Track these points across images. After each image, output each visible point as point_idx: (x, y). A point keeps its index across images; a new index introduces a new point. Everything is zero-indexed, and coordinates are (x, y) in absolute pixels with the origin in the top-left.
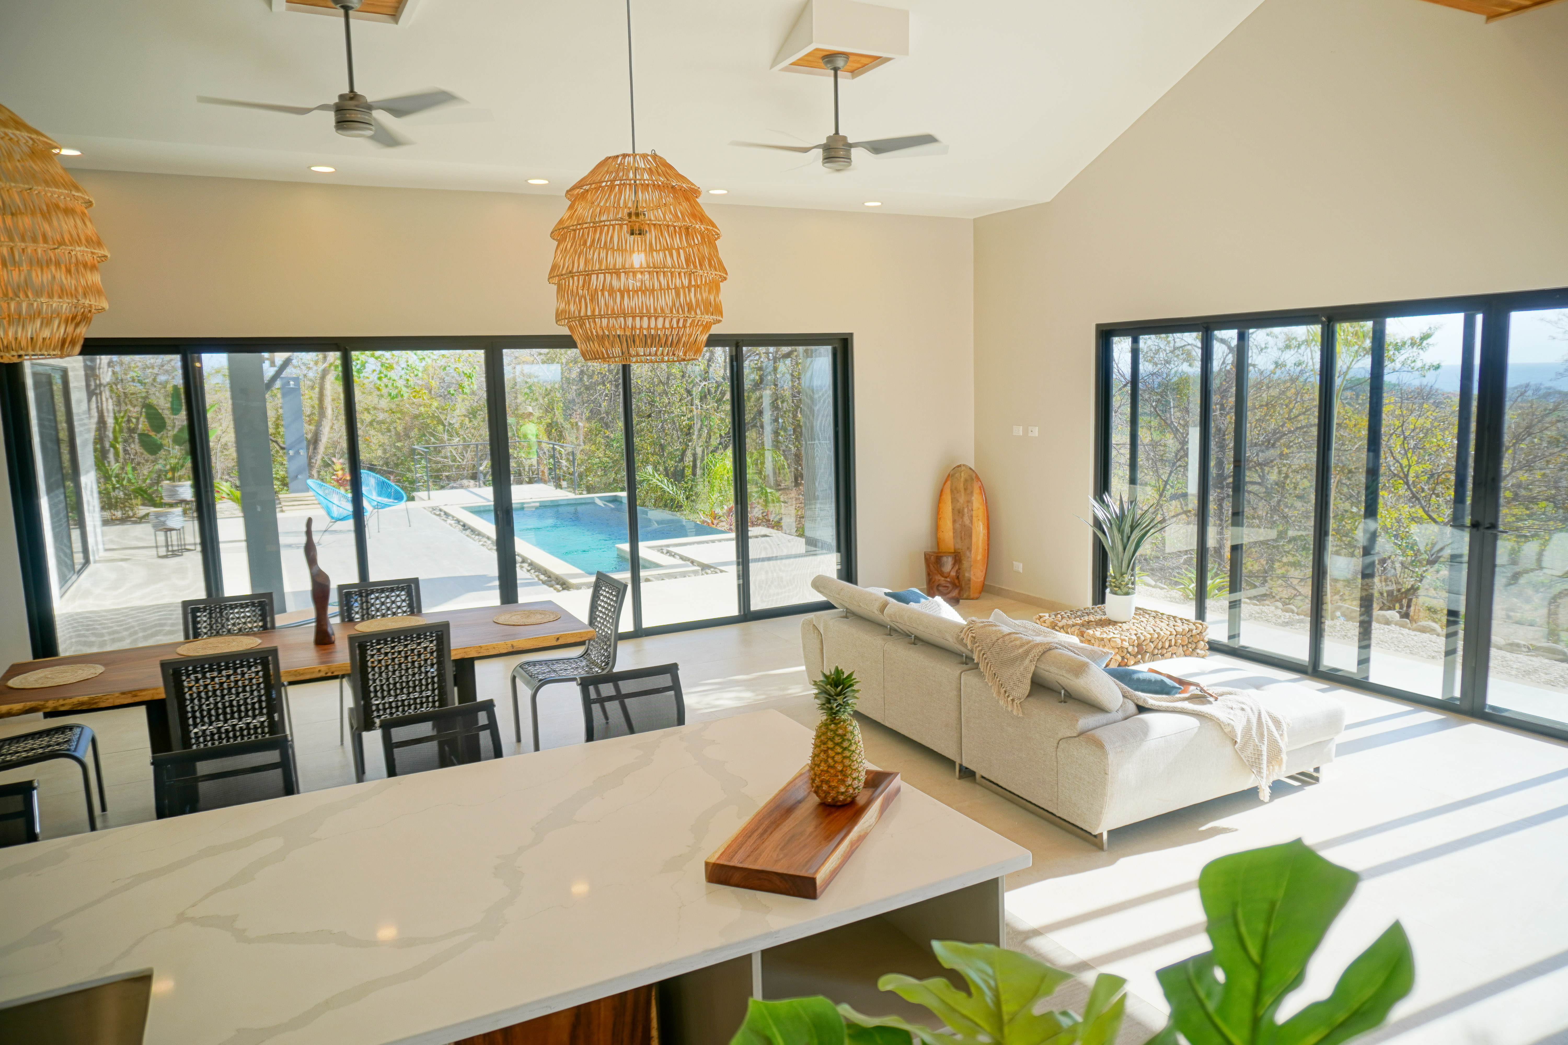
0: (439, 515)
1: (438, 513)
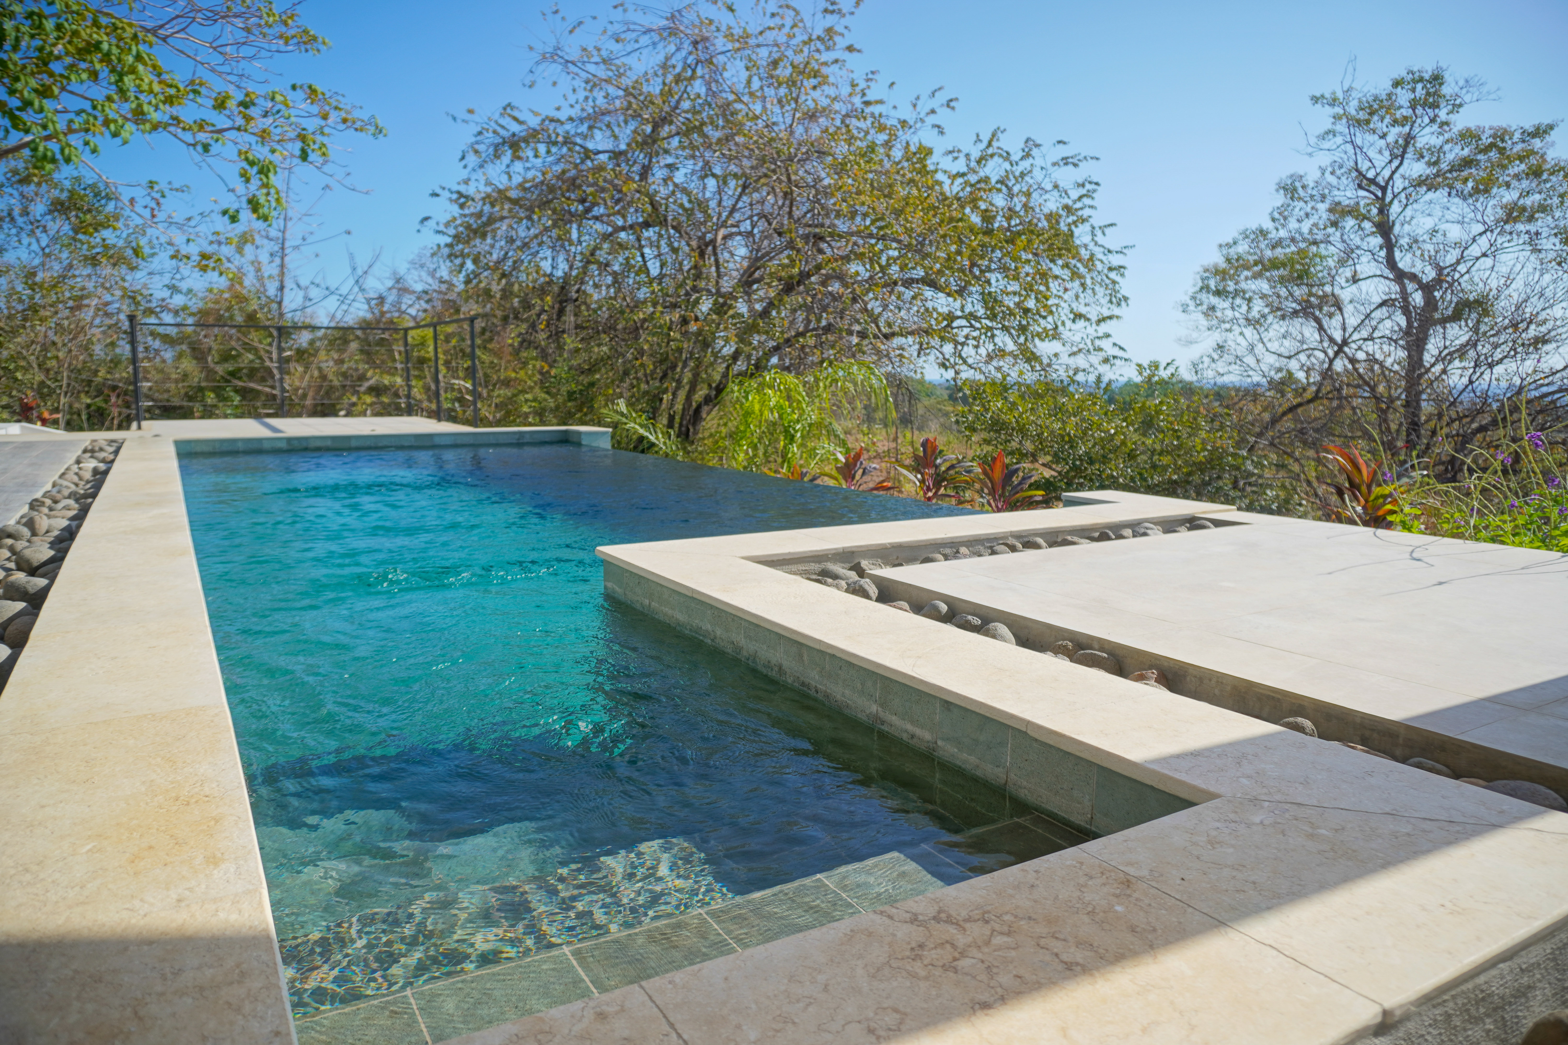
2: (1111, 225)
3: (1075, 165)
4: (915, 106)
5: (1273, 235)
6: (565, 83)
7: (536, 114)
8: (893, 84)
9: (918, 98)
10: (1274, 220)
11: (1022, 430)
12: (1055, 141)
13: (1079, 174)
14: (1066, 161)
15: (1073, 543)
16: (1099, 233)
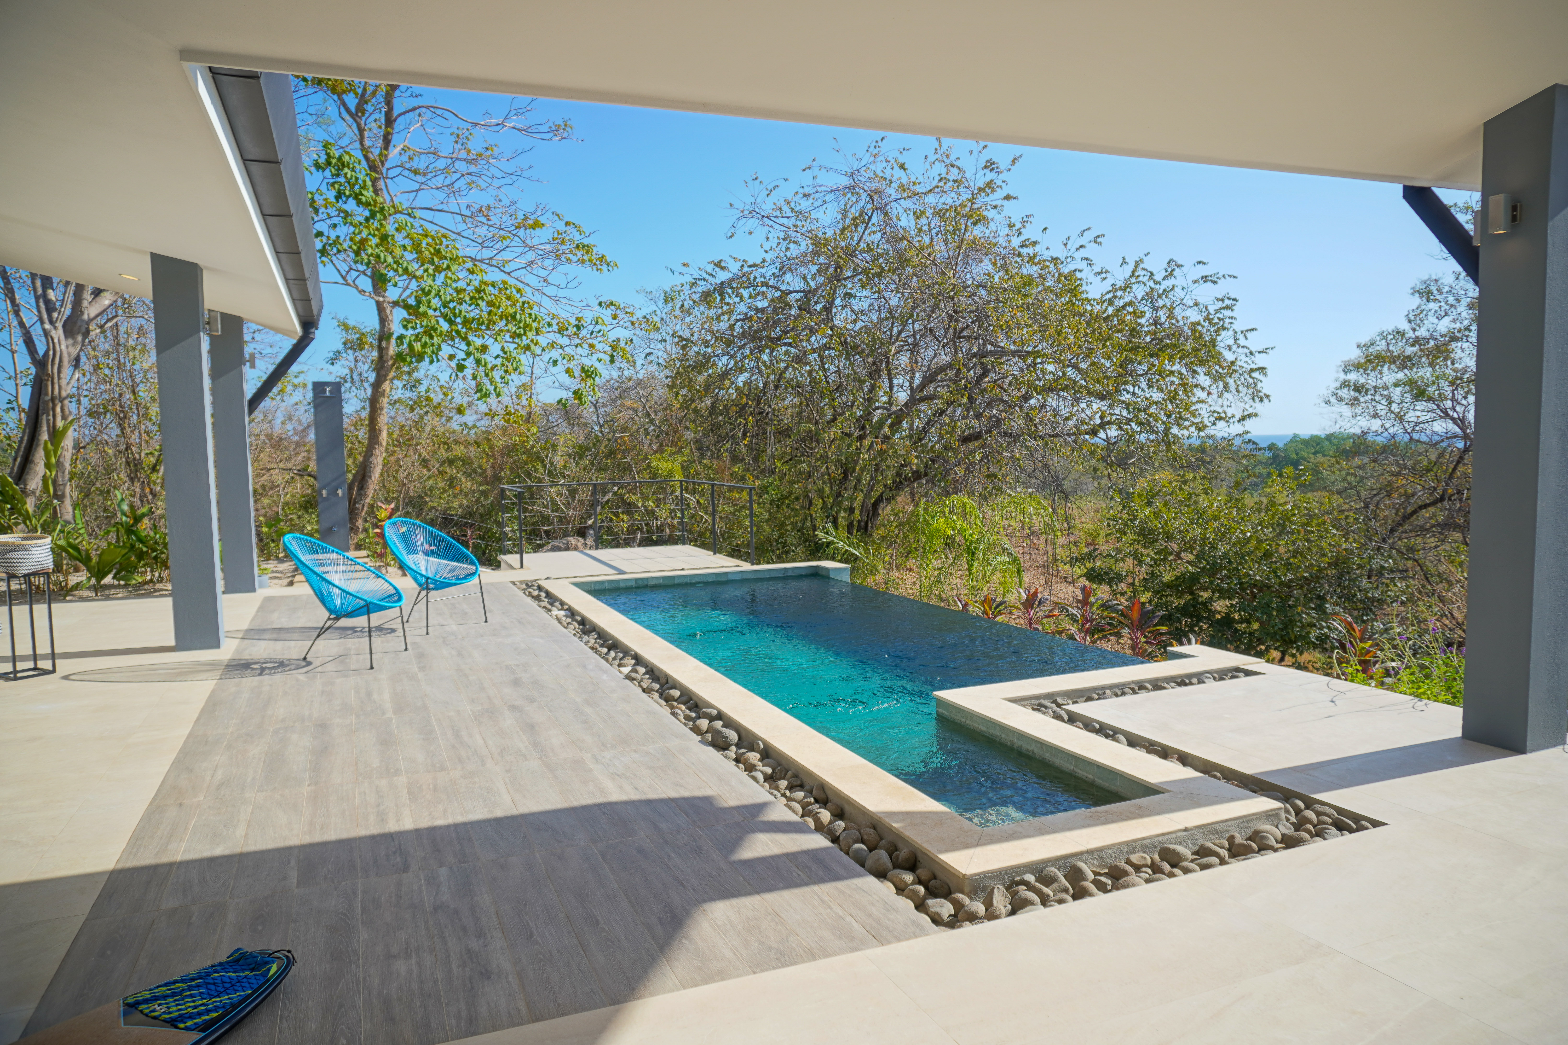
0: (537, 598)
1: (536, 593)
2: (1253, 330)
3: (1215, 283)
4: (1065, 245)
5: (1410, 334)
6: (761, 232)
7: (735, 259)
8: (1045, 229)
9: (1068, 238)
10: (1410, 321)
11: (1169, 537)
12: (1195, 261)
13: (1219, 290)
14: (1205, 279)
15: (1164, 688)
16: (1241, 337)
